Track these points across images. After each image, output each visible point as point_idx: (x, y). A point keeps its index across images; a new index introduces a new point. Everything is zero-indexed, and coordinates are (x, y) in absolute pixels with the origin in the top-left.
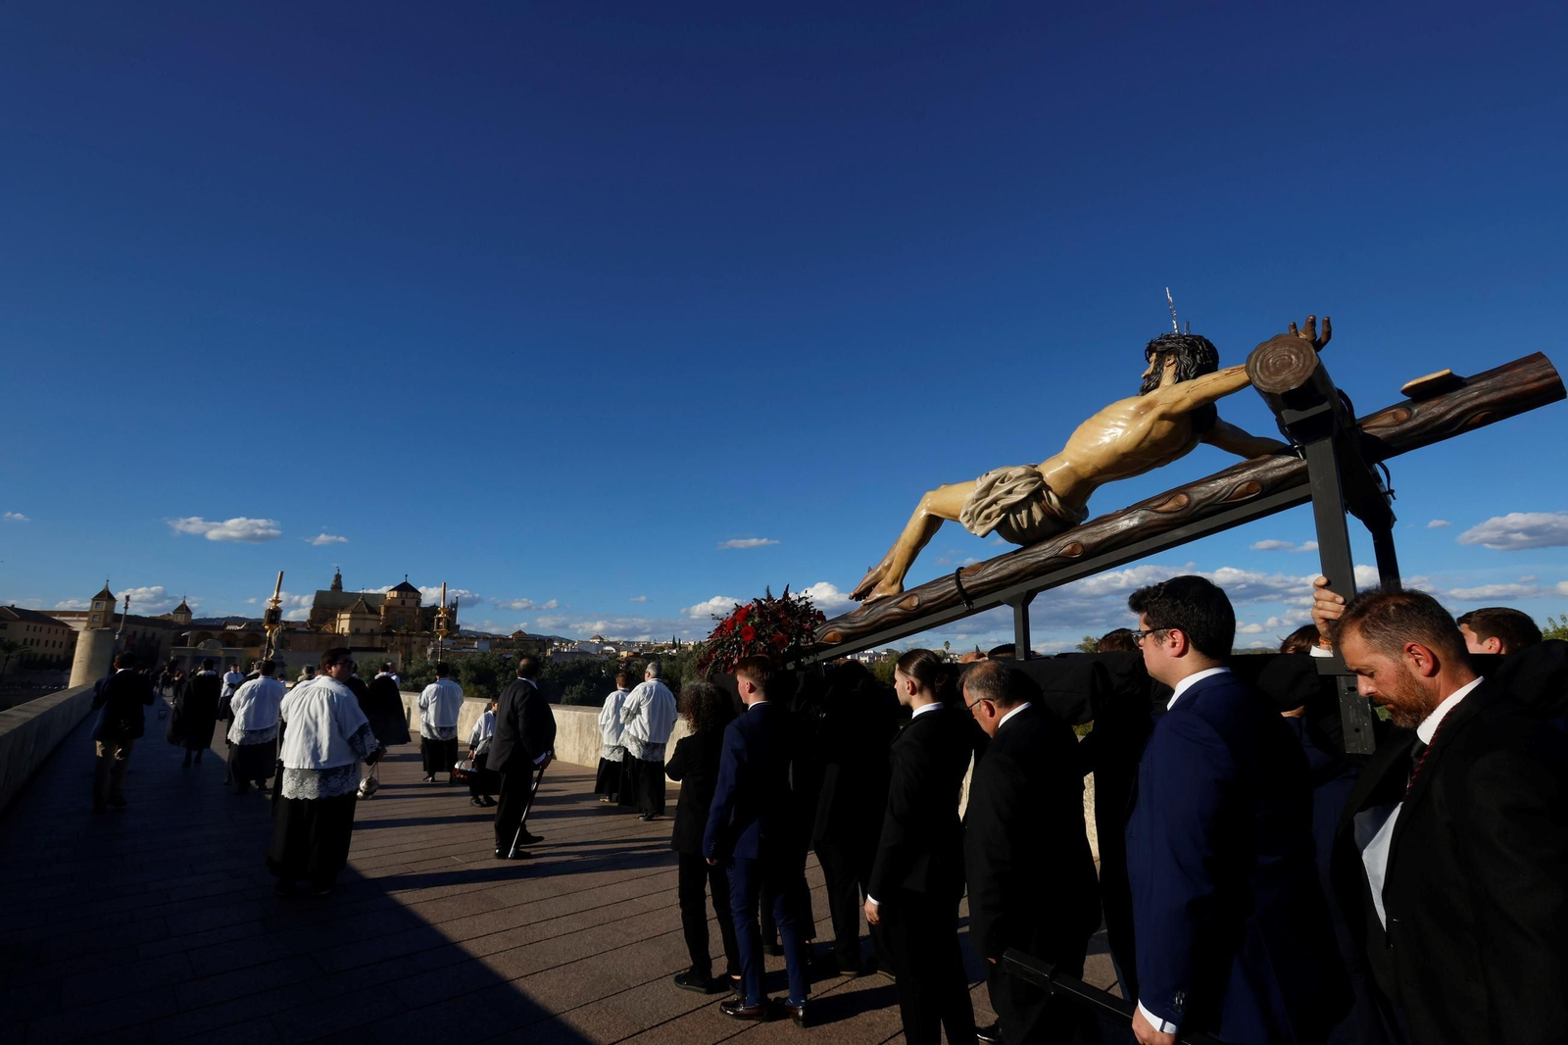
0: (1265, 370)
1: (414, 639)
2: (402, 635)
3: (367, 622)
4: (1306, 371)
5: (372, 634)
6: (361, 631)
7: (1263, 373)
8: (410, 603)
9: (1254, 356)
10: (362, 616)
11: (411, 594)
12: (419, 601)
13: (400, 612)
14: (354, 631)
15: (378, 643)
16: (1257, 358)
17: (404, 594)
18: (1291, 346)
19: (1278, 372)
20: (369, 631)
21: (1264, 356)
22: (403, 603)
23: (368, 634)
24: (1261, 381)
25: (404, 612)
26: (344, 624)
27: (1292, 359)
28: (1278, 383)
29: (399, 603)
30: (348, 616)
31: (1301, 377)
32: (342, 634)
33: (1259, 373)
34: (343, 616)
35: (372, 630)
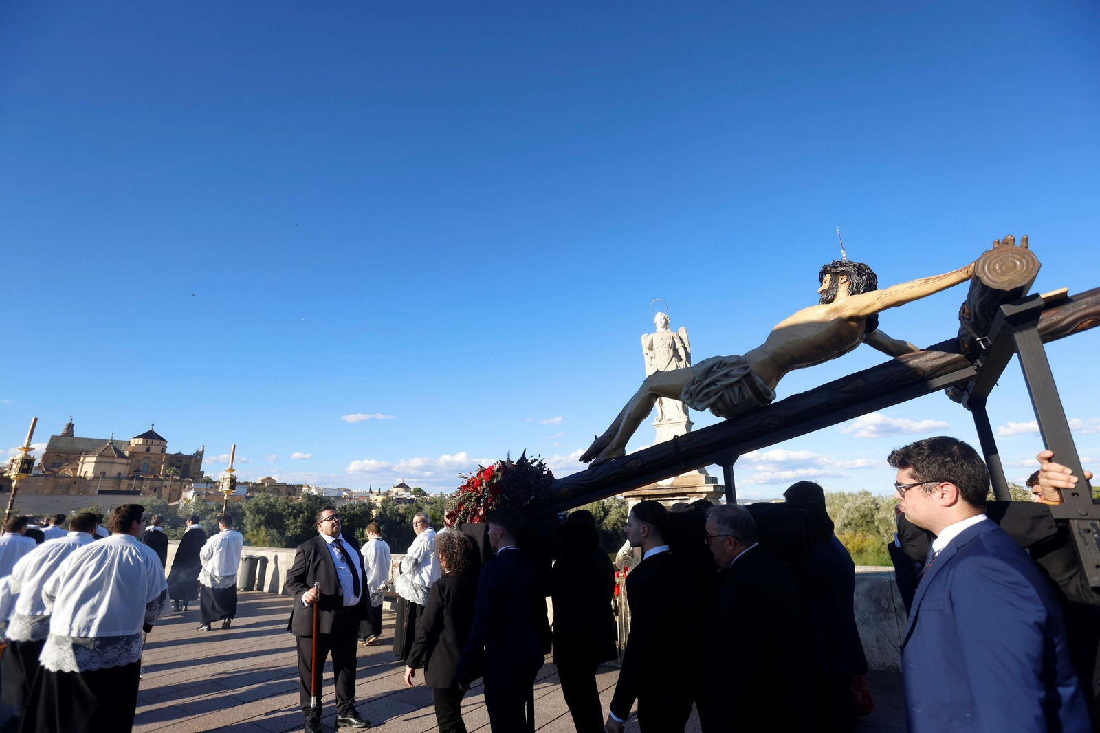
0: (992, 272)
1: (165, 483)
2: (152, 480)
3: (114, 465)
4: (1031, 272)
5: (119, 478)
6: (107, 475)
7: (991, 274)
8: (154, 450)
9: (981, 261)
10: (110, 460)
11: (157, 442)
12: (163, 450)
13: (146, 458)
14: (98, 474)
15: (124, 487)
16: (984, 263)
17: (150, 441)
18: (1013, 254)
19: (1004, 273)
20: (116, 475)
21: (991, 262)
22: (148, 450)
23: (115, 478)
24: (990, 280)
25: (150, 458)
26: (88, 467)
27: (1016, 264)
28: (1005, 282)
29: (144, 449)
30: (94, 459)
31: (1026, 277)
32: (84, 478)
33: (988, 274)
34: (87, 459)
35: (119, 474)
